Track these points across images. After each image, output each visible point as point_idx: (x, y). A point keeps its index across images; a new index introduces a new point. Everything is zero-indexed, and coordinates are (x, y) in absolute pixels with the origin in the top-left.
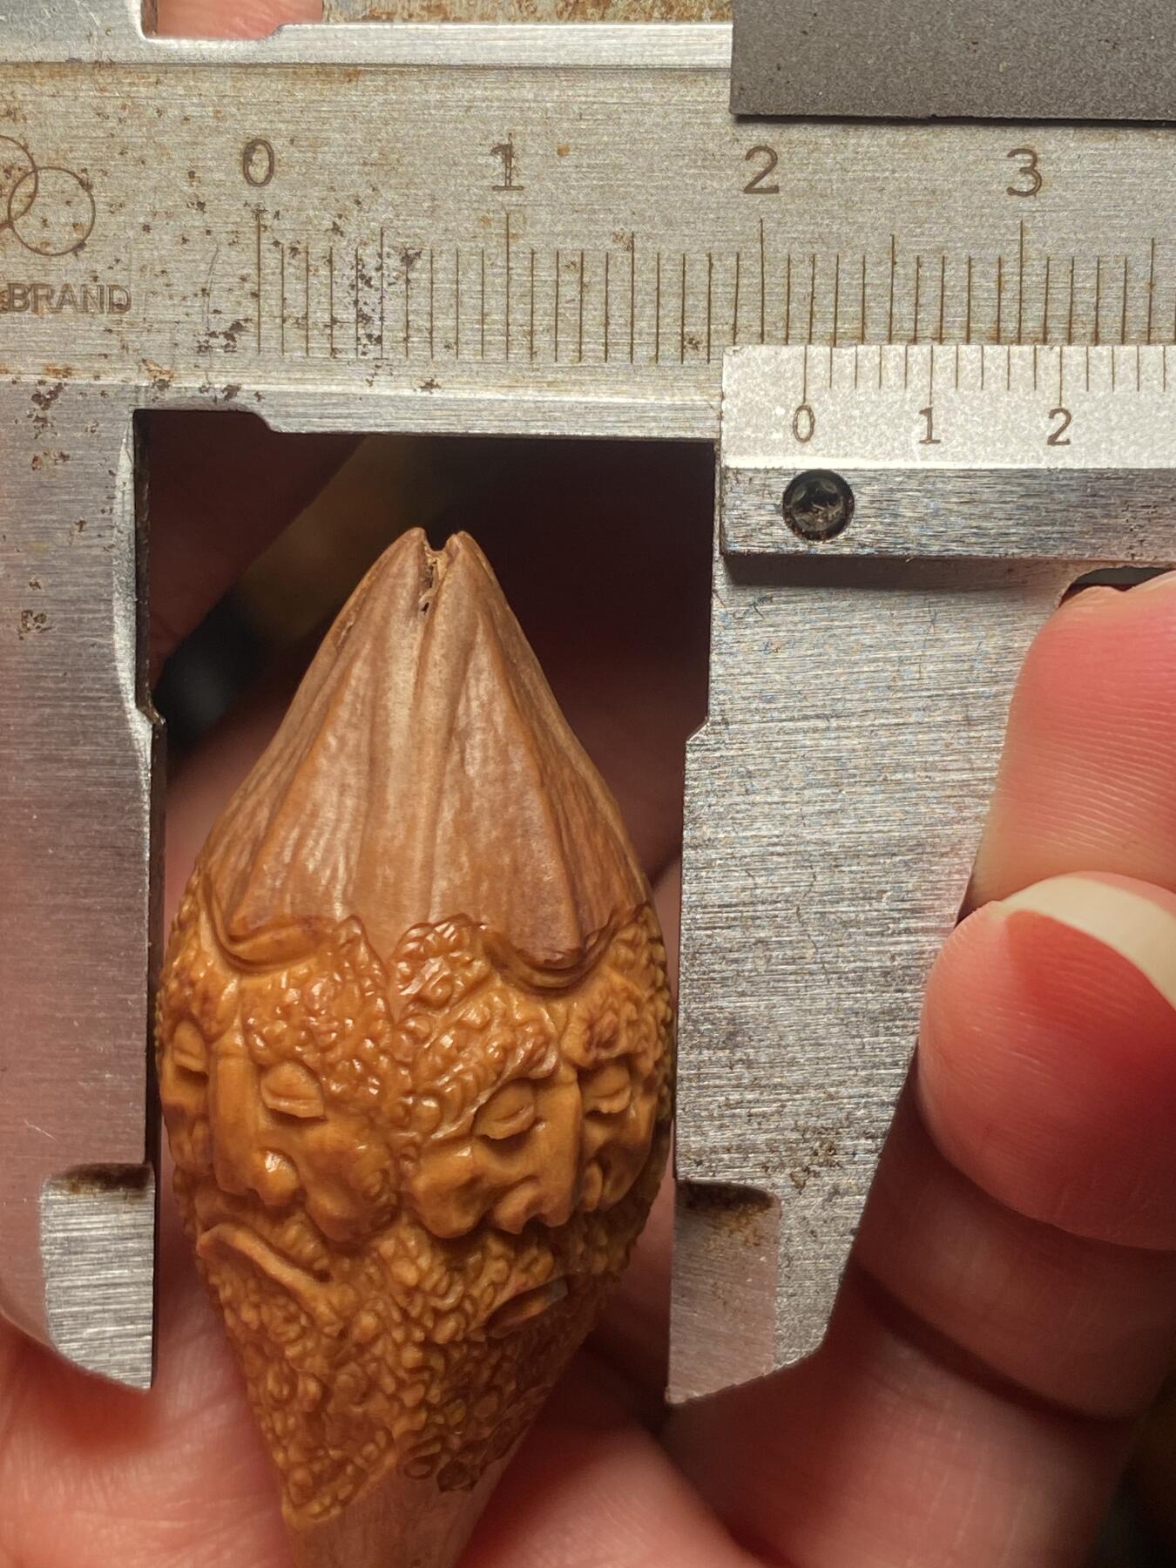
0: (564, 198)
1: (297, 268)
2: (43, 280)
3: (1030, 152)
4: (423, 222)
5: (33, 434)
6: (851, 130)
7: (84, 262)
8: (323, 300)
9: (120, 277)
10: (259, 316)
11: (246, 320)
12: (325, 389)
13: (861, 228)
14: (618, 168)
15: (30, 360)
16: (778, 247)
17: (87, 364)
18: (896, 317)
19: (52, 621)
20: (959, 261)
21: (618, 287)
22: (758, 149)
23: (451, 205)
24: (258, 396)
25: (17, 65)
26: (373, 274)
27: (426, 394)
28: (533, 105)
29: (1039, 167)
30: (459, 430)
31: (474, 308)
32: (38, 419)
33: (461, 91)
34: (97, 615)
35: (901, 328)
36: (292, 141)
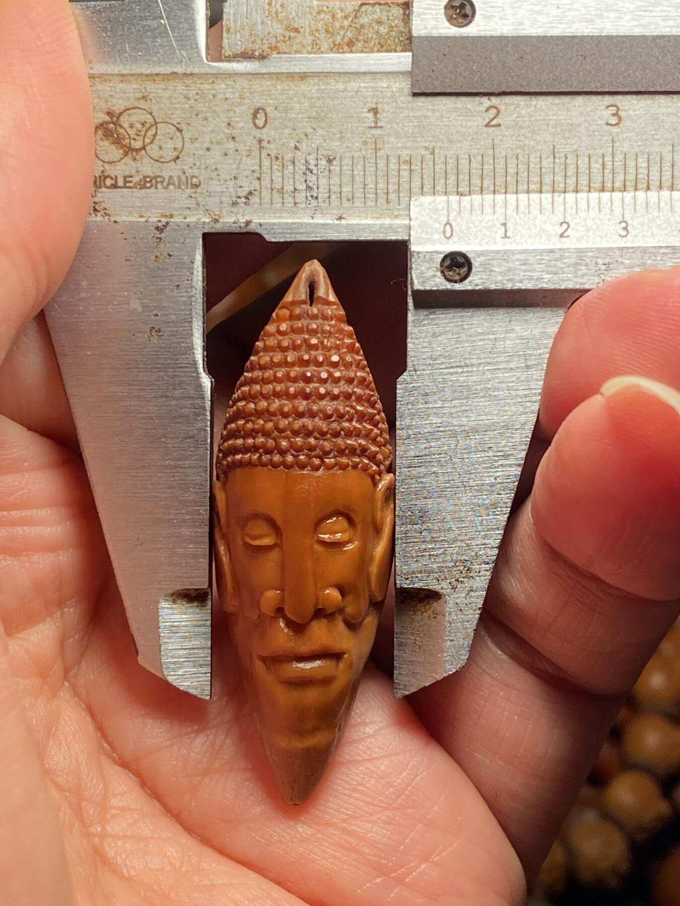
0: (401, 131)
1: (278, 166)
2: (159, 174)
3: (616, 106)
4: (338, 143)
5: (155, 245)
6: (533, 98)
7: (179, 165)
8: (290, 180)
9: (196, 172)
10: (261, 188)
11: (255, 190)
12: (290, 221)
13: (538, 143)
14: (427, 117)
15: (154, 211)
16: (501, 152)
17: (180, 212)
18: (556, 182)
19: (164, 332)
20: (584, 156)
21: (428, 171)
22: (491, 107)
23: (349, 135)
24: (260, 224)
25: (147, 75)
26: (313, 167)
27: (338, 222)
28: (387, 90)
29: (620, 113)
30: (354, 238)
31: (361, 182)
32: (157, 238)
33: (354, 84)
34: (186, 329)
35: (559, 187)
36: (276, 108)
